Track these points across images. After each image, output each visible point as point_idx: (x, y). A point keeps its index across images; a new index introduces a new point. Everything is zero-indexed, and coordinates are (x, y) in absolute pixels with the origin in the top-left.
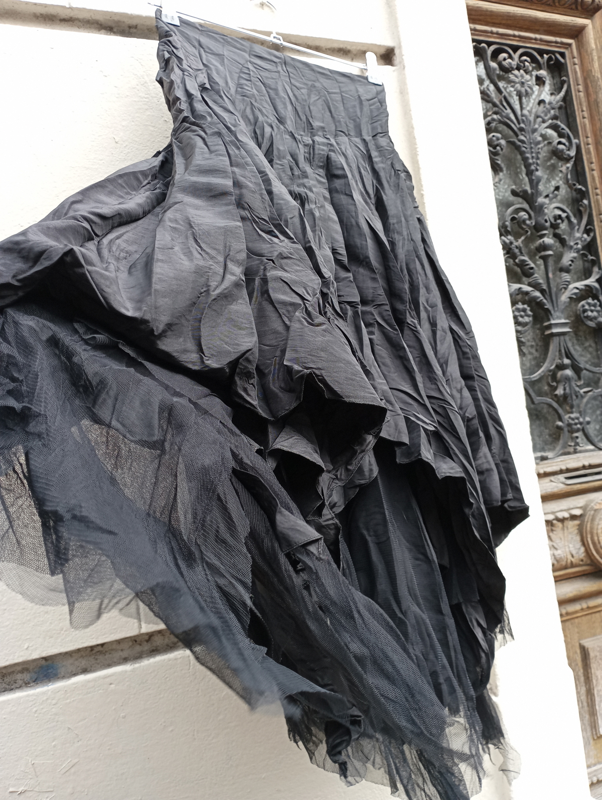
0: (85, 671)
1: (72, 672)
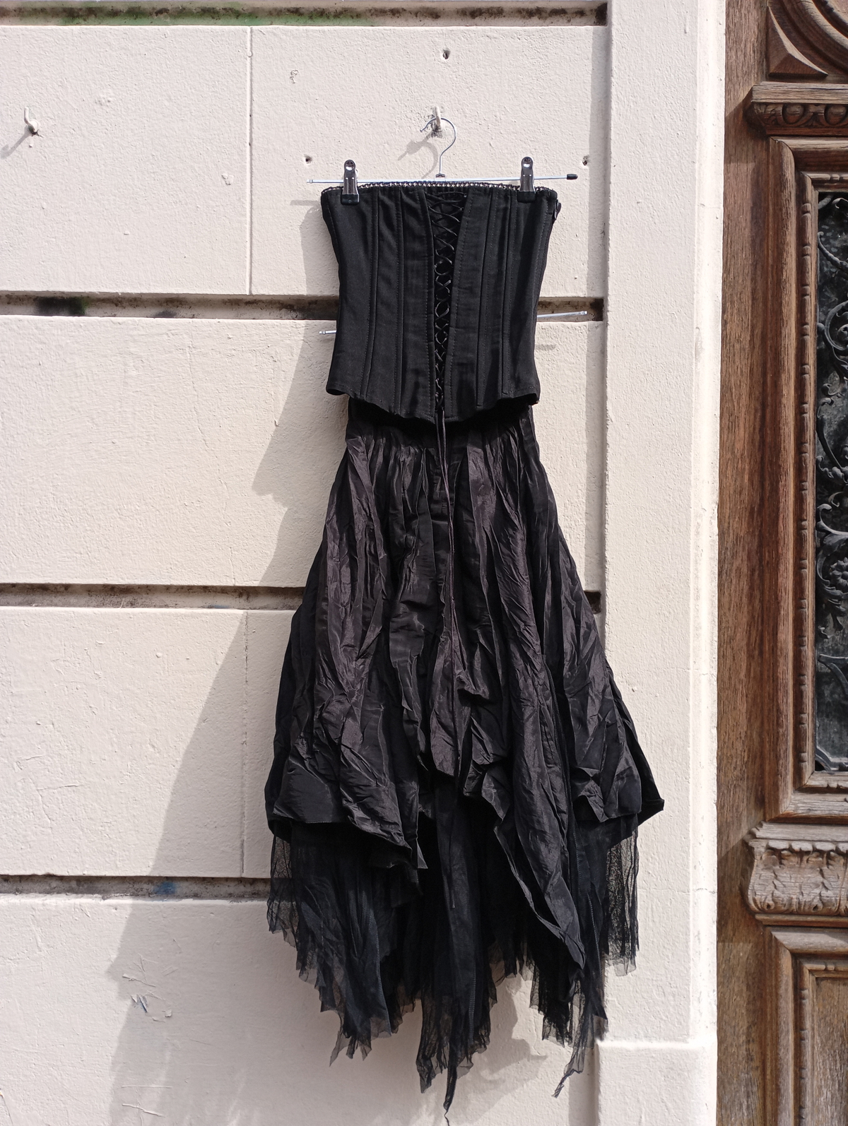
0: (196, 896)
1: (186, 893)
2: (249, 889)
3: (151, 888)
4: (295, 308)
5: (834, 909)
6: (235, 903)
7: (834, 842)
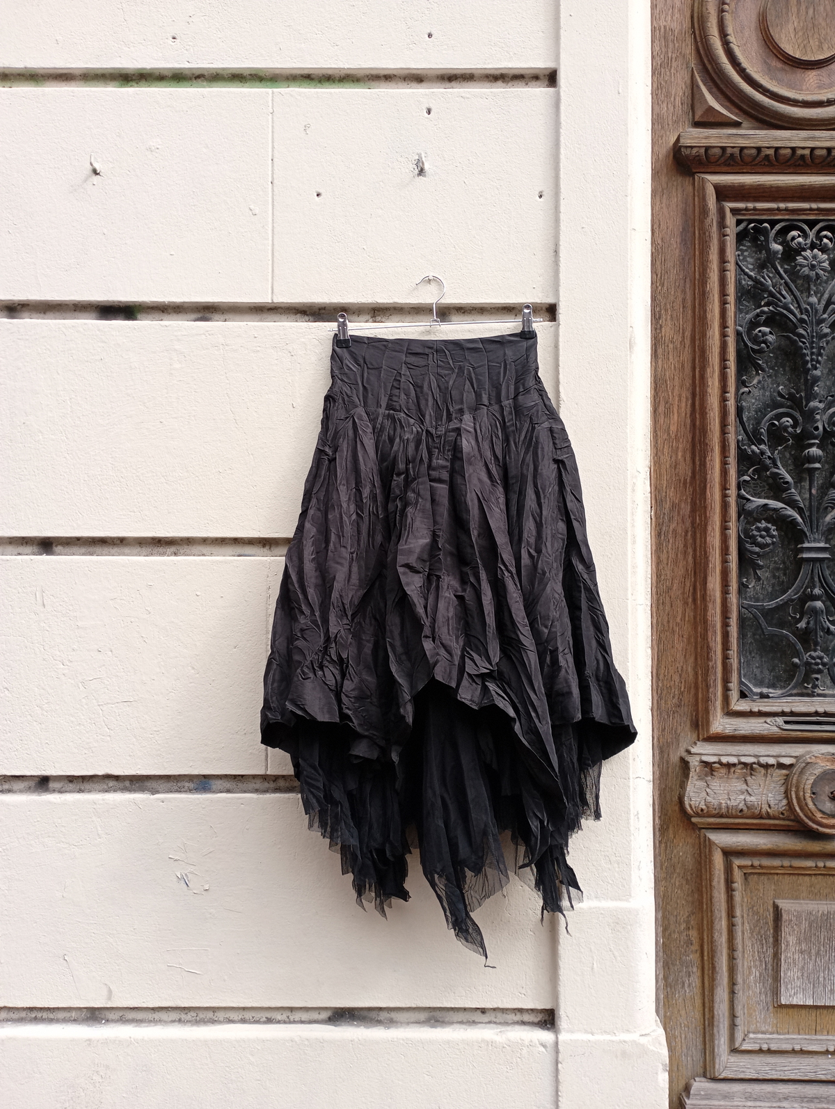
0: (228, 791)
1: (220, 789)
2: (272, 785)
3: (191, 785)
4: (308, 313)
5: (757, 812)
6: (261, 796)
7: (756, 756)
